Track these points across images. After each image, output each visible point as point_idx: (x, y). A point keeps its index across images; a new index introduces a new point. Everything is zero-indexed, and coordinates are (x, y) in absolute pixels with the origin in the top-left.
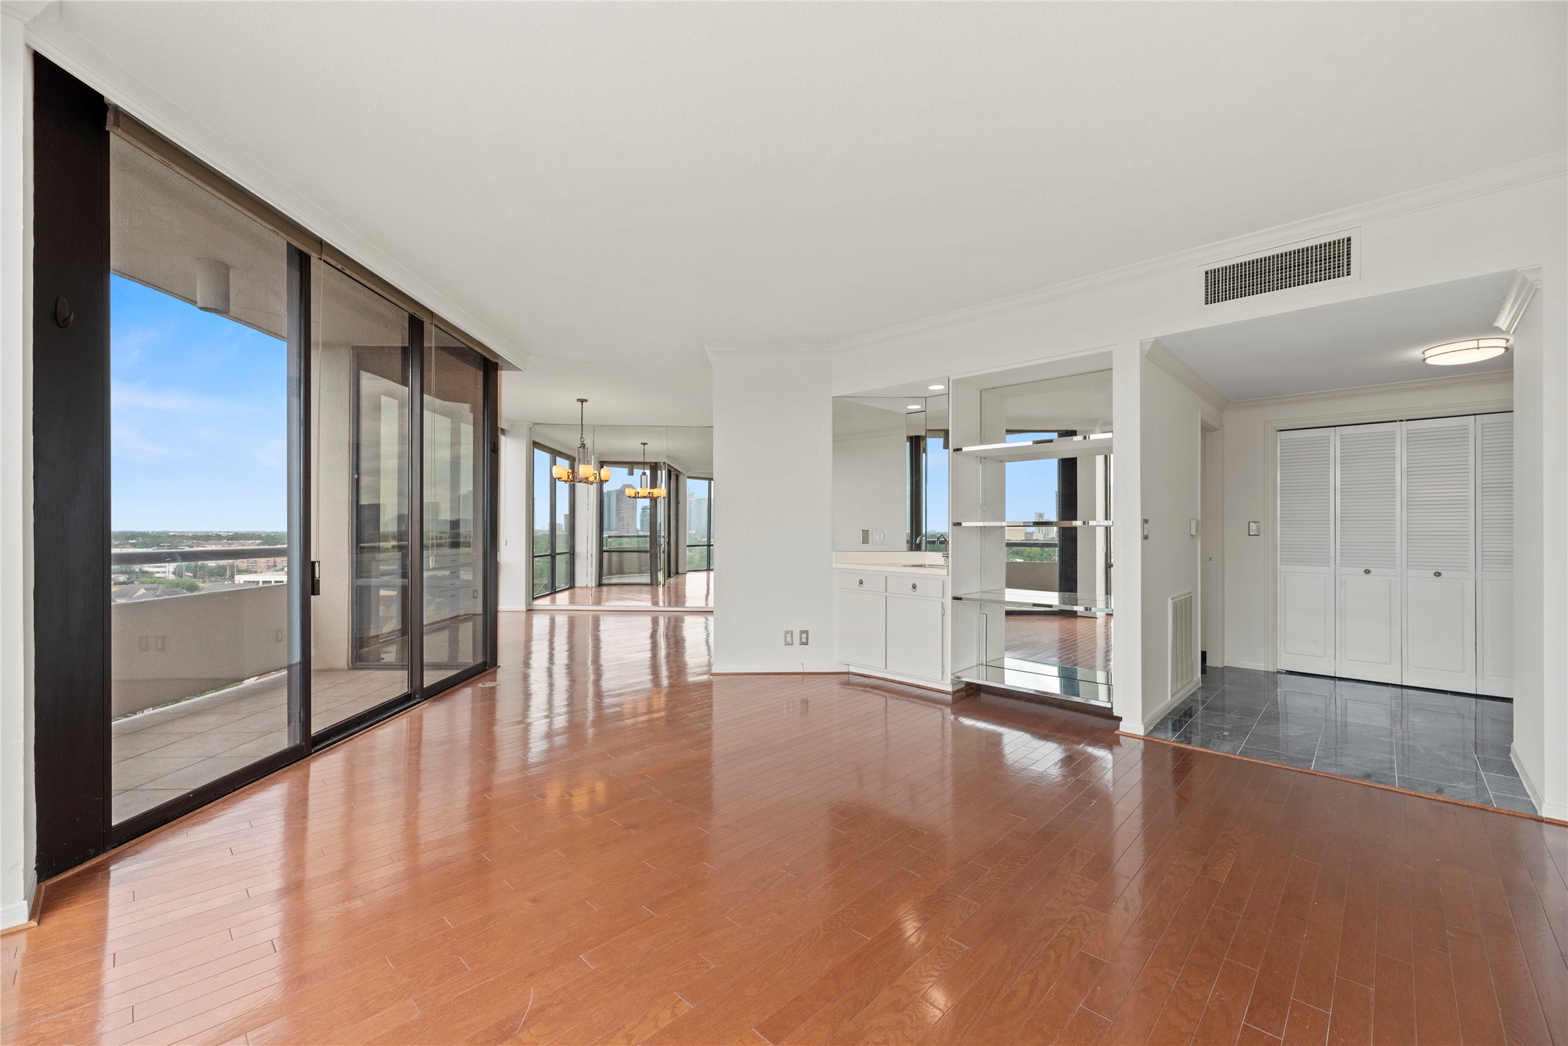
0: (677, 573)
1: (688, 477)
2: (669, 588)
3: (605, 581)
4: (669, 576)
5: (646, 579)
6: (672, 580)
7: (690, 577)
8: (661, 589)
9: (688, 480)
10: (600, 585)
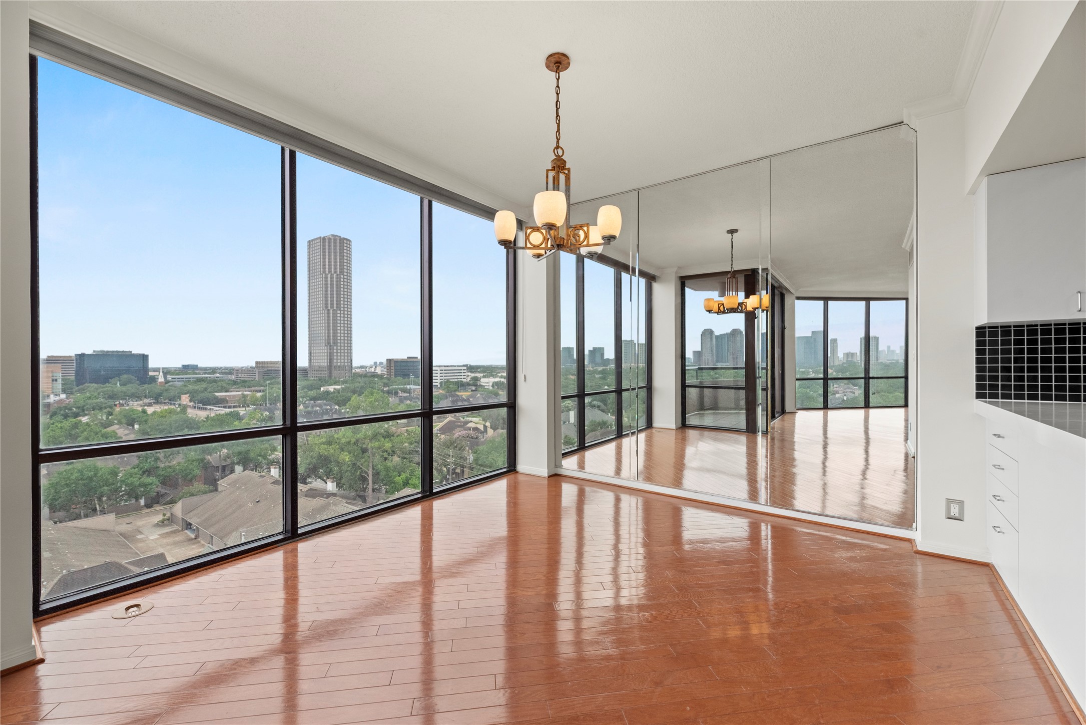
0: (783, 412)
1: (798, 298)
2: (773, 439)
3: (692, 420)
4: (773, 417)
5: (741, 421)
6: (776, 423)
7: (802, 417)
8: (760, 438)
9: (797, 302)
10: (684, 425)
